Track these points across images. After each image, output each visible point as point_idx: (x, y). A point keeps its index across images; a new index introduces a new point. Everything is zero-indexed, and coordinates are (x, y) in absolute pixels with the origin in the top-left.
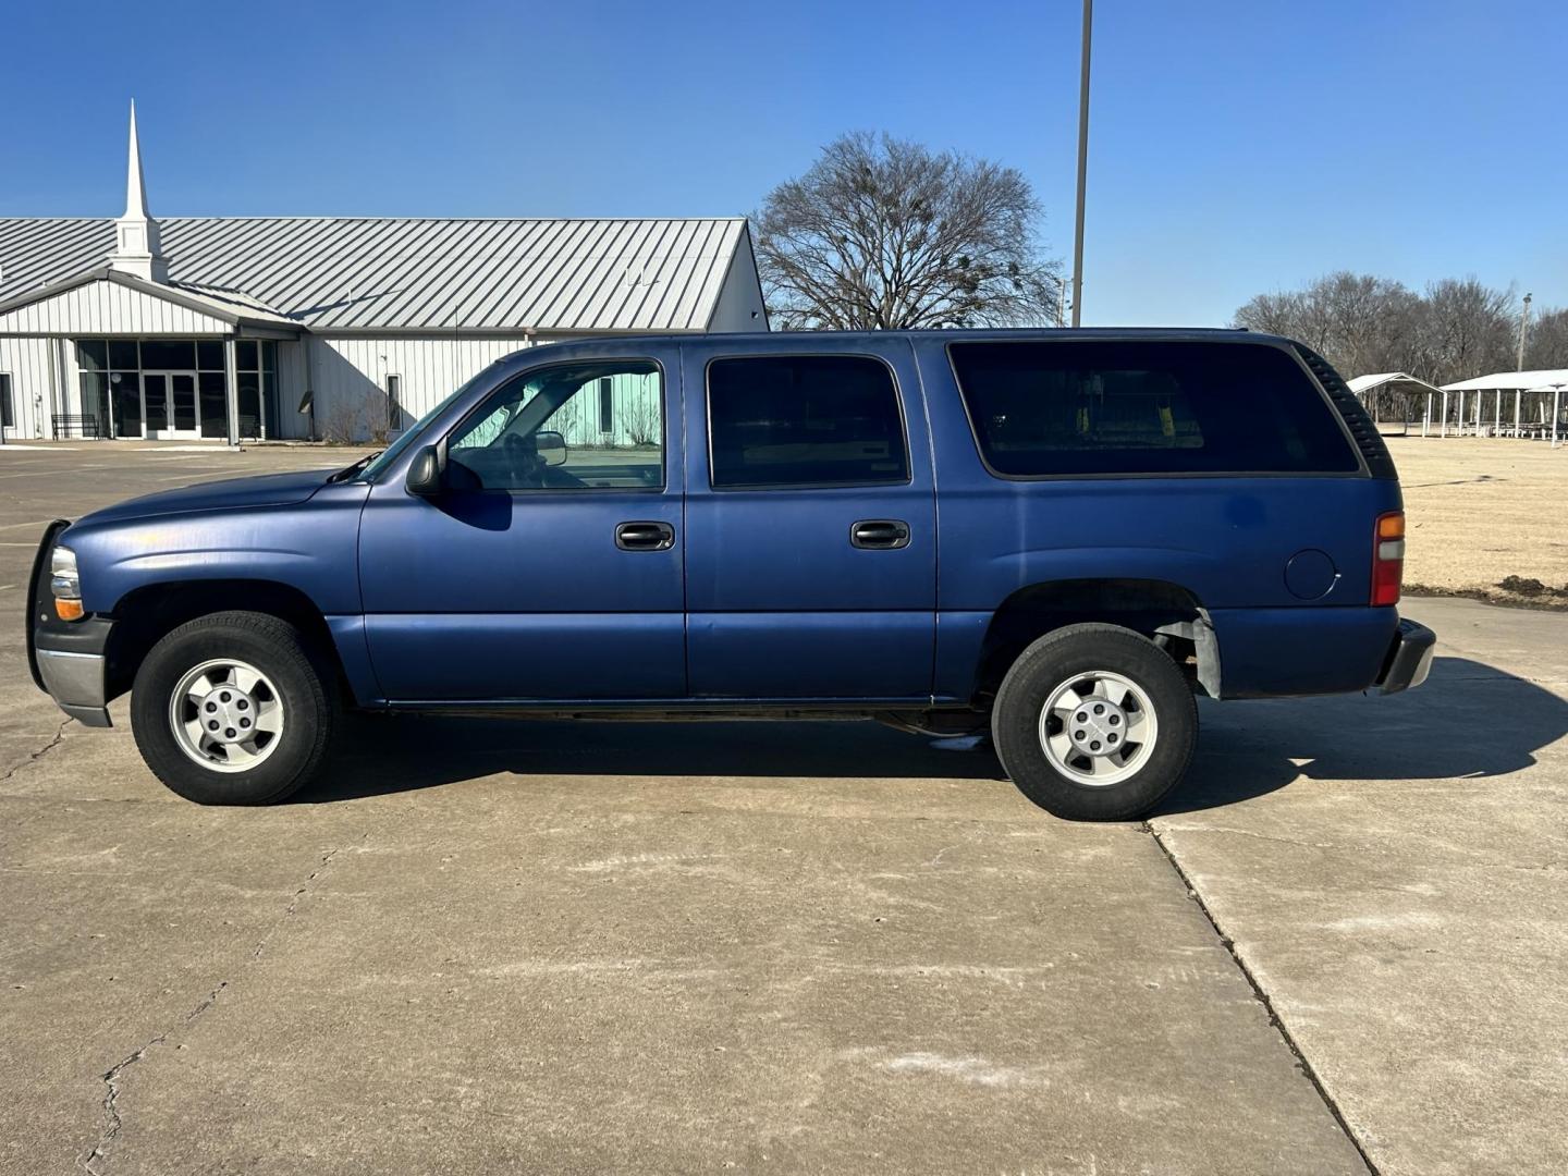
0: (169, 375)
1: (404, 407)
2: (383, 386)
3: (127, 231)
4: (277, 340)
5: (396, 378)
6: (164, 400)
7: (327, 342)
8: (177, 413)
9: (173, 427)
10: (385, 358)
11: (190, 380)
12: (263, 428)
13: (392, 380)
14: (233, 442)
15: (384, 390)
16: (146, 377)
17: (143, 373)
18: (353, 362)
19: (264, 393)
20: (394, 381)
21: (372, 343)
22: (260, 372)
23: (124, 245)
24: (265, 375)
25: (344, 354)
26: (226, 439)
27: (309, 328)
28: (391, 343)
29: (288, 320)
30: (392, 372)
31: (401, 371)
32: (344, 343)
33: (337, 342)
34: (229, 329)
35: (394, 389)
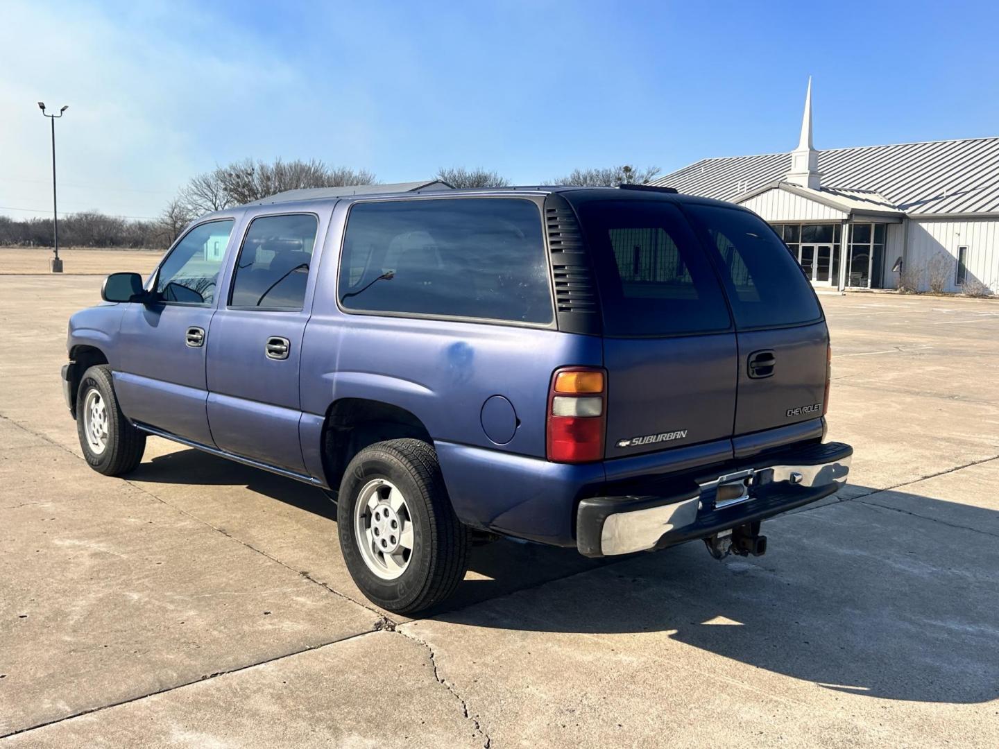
0: (816, 246)
1: (969, 269)
2: (955, 254)
3: (797, 158)
4: (887, 224)
5: (966, 248)
6: (812, 262)
7: (920, 224)
8: (819, 270)
9: (816, 279)
10: (959, 235)
11: (828, 249)
12: (869, 281)
13: (962, 250)
14: (841, 289)
15: (956, 257)
16: (803, 247)
17: (802, 245)
18: (936, 238)
19: (872, 258)
20: (964, 250)
21: (950, 224)
22: (872, 244)
23: (795, 167)
24: (874, 246)
25: (931, 232)
26: (837, 287)
27: (909, 215)
28: (964, 224)
29: (897, 210)
30: (962, 245)
31: (969, 243)
32: (931, 225)
33: (927, 224)
34: (845, 217)
35: (963, 257)
